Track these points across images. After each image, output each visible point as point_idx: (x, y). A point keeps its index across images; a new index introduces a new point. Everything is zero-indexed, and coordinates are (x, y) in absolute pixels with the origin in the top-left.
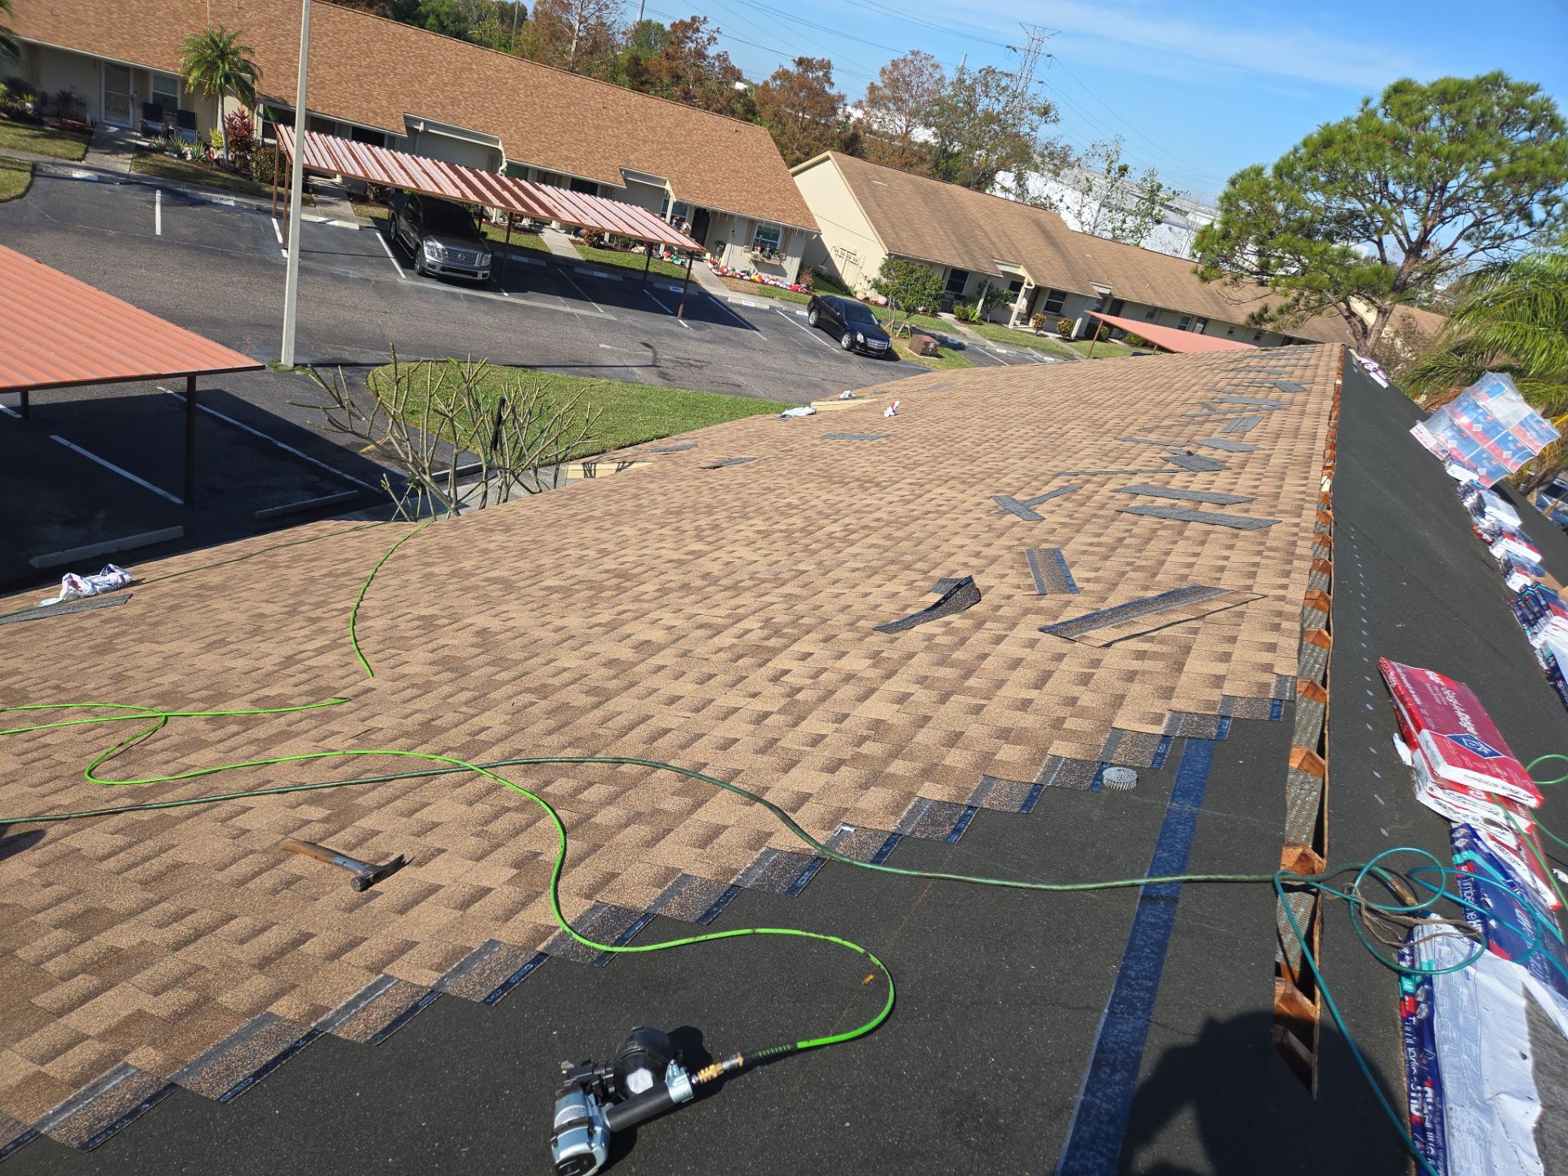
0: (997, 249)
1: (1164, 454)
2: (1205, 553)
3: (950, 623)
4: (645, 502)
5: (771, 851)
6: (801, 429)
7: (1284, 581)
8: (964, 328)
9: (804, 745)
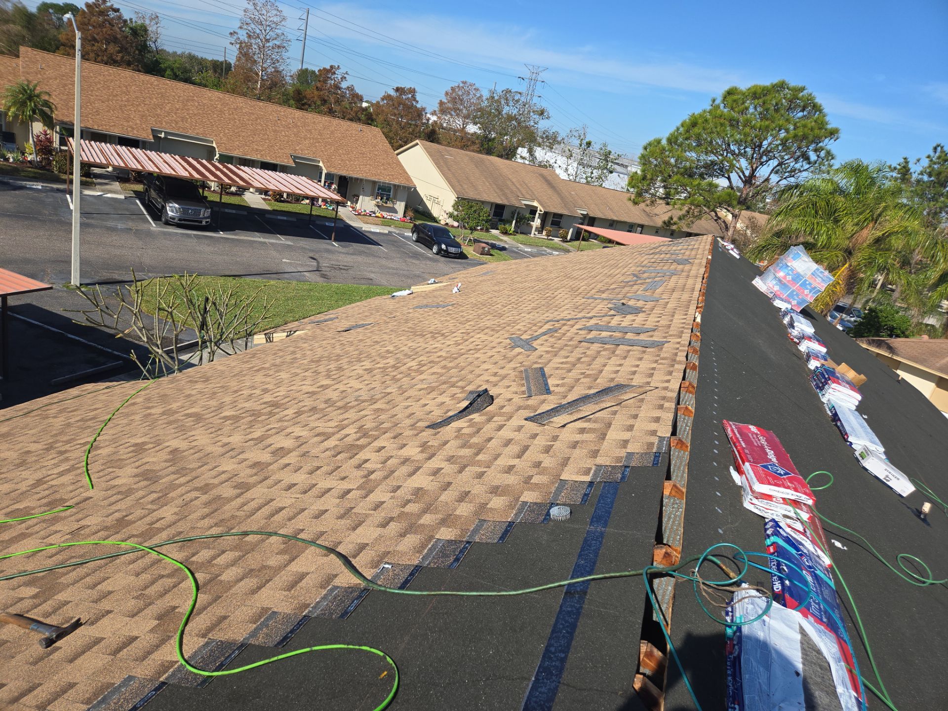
0: (520, 191)
1: (610, 306)
2: (625, 364)
3: (472, 419)
4: (298, 356)
5: (336, 587)
6: (402, 303)
7: (668, 377)
8: (505, 238)
9: (369, 510)
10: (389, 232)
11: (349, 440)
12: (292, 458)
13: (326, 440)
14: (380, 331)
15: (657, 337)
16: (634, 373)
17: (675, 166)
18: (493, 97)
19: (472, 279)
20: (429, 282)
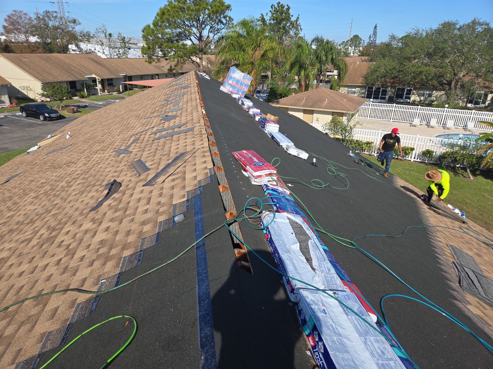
0: (81, 71)
1: (160, 119)
2: (180, 143)
3: (114, 197)
5: (79, 304)
6: (36, 155)
7: (202, 142)
8: (84, 100)
9: (78, 262)
10: (5, 116)
11: (45, 236)
12: (13, 260)
13: (29, 243)
14: (31, 174)
15: (189, 126)
16: (186, 146)
17: (163, 38)
18: (39, 17)
19: (75, 128)
20: (48, 137)
